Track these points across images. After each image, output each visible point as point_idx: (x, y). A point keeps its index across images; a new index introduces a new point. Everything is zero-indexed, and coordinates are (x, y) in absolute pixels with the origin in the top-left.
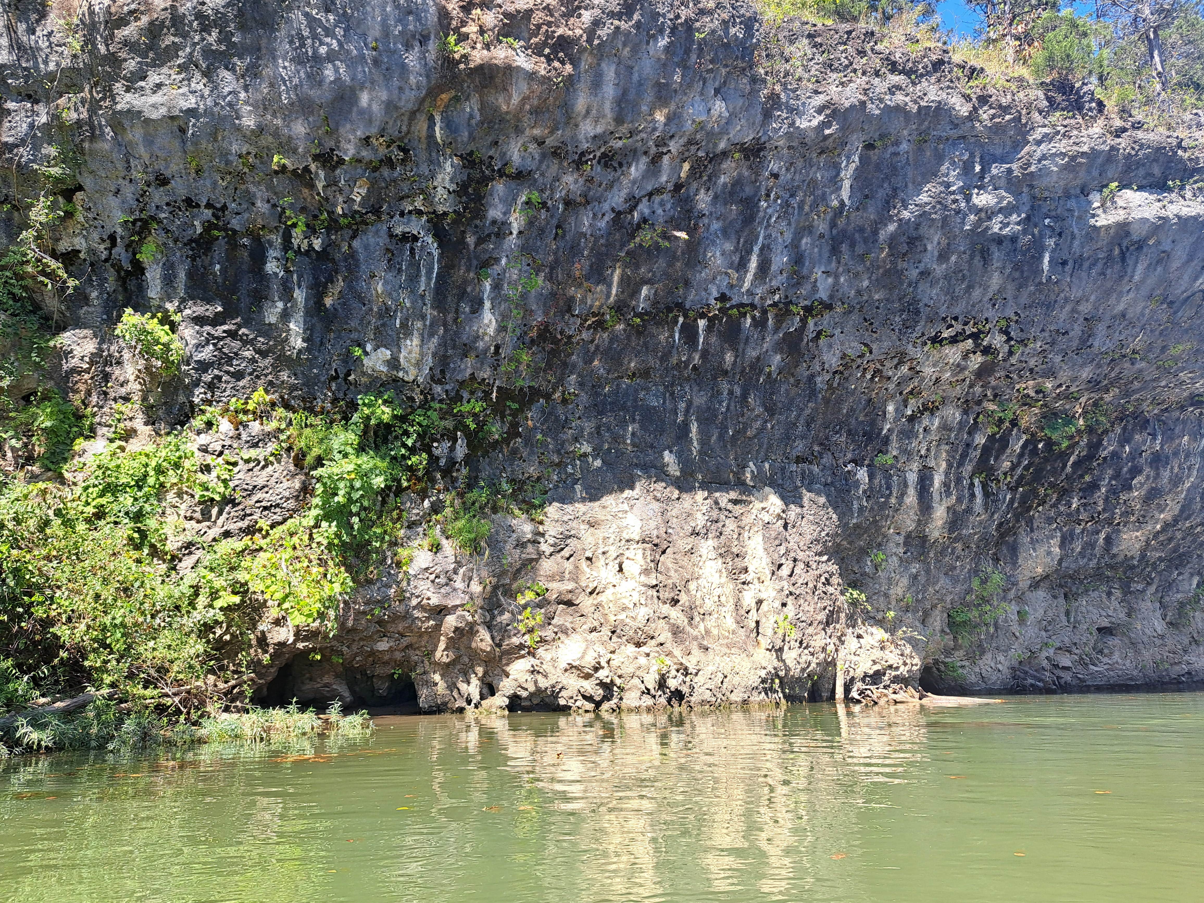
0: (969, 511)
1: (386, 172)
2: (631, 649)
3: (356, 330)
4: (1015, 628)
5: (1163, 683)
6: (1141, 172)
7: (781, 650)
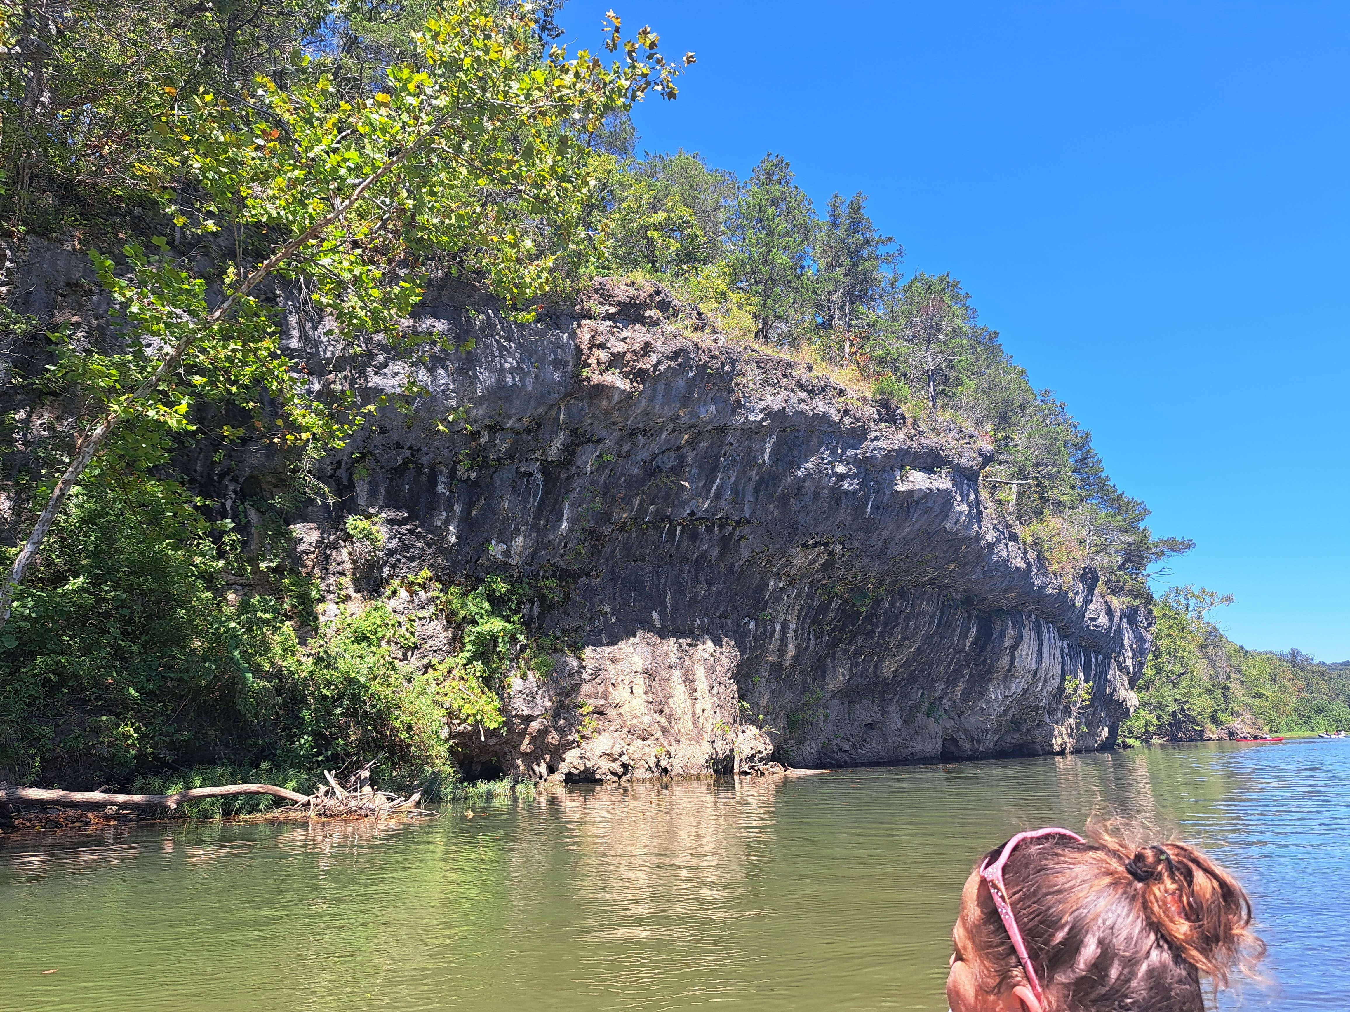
0: (807, 648)
1: (524, 436)
2: (639, 742)
3: (487, 531)
4: (821, 725)
5: (898, 761)
6: (921, 461)
7: (713, 742)
